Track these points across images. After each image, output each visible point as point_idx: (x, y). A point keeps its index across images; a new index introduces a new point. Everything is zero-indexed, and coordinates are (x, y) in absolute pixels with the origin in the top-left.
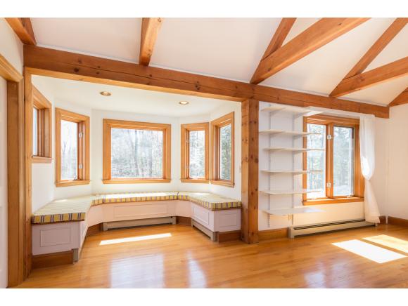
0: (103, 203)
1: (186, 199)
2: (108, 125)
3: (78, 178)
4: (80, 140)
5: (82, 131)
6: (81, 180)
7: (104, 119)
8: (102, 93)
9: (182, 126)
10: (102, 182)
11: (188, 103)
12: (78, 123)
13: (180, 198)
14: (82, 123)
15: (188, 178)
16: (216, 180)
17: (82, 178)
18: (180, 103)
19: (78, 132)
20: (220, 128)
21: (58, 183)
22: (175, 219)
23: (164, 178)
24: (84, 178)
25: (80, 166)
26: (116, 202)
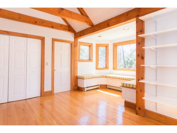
0: (106, 77)
3: (106, 67)
4: (106, 53)
8: (99, 36)
11: (128, 29)
18: (124, 29)
19: (106, 50)
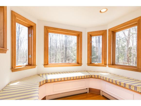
0: (46, 82)
1: (98, 78)
2: (47, 30)
3: (29, 64)
4: (30, 38)
5: (31, 33)
6: (31, 65)
7: (45, 27)
9: (88, 33)
10: (43, 66)
12: (29, 28)
13: (93, 76)
14: (31, 28)
15: (91, 63)
16: (113, 65)
17: (31, 64)
19: (29, 34)
20: (115, 33)
21: (13, 69)
22: (88, 90)
23: (78, 63)
24: (32, 64)
25: (30, 56)
26: (54, 81)
